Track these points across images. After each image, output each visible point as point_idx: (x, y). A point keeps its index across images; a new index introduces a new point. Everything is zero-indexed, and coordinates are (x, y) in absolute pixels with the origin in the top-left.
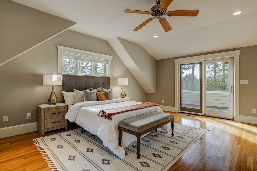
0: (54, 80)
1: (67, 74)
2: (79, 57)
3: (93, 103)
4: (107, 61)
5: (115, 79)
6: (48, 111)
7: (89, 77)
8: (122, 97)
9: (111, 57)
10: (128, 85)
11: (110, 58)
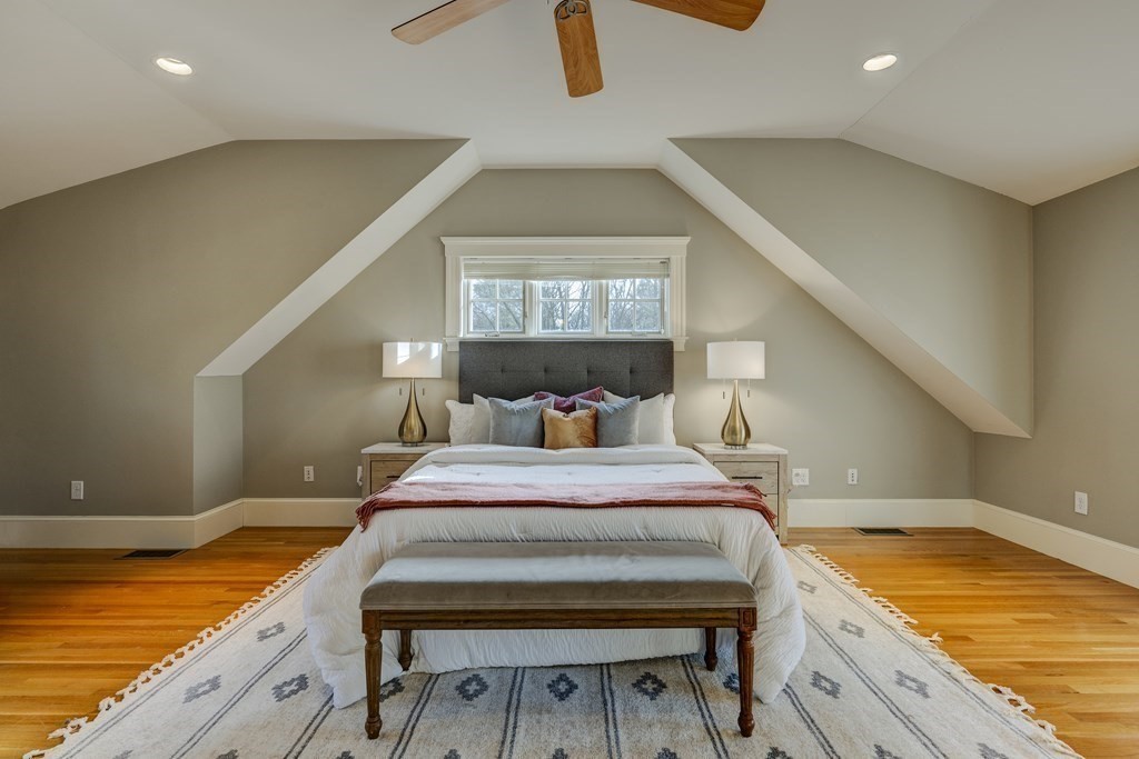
0: (400, 361)
1: (483, 336)
2: (530, 265)
3: (493, 453)
4: (666, 263)
5: (698, 347)
6: (381, 465)
7: (563, 343)
8: (728, 439)
9: (685, 241)
10: (763, 377)
11: (677, 246)
